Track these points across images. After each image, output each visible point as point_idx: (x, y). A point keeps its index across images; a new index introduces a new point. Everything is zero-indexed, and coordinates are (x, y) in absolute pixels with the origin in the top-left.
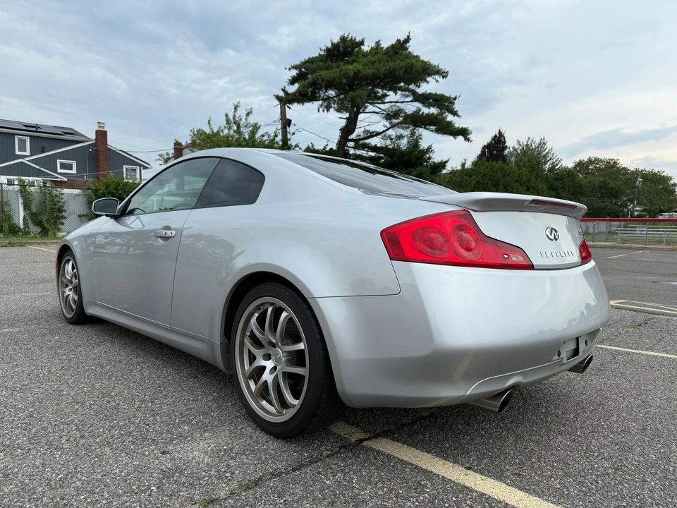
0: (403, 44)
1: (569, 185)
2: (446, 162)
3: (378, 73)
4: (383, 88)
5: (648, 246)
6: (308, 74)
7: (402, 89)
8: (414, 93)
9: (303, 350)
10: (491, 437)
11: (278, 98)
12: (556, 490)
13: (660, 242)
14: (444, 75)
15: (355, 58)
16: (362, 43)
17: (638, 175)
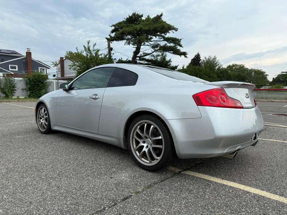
0: (159, 17)
1: (225, 75)
2: (177, 66)
3: (150, 29)
4: (151, 35)
5: (258, 100)
6: (119, 28)
7: (159, 36)
8: (164, 37)
9: (162, 139)
10: (226, 169)
11: (107, 39)
12: (255, 184)
13: (263, 98)
14: (176, 30)
15: (139, 22)
16: (142, 16)
17: (252, 71)
